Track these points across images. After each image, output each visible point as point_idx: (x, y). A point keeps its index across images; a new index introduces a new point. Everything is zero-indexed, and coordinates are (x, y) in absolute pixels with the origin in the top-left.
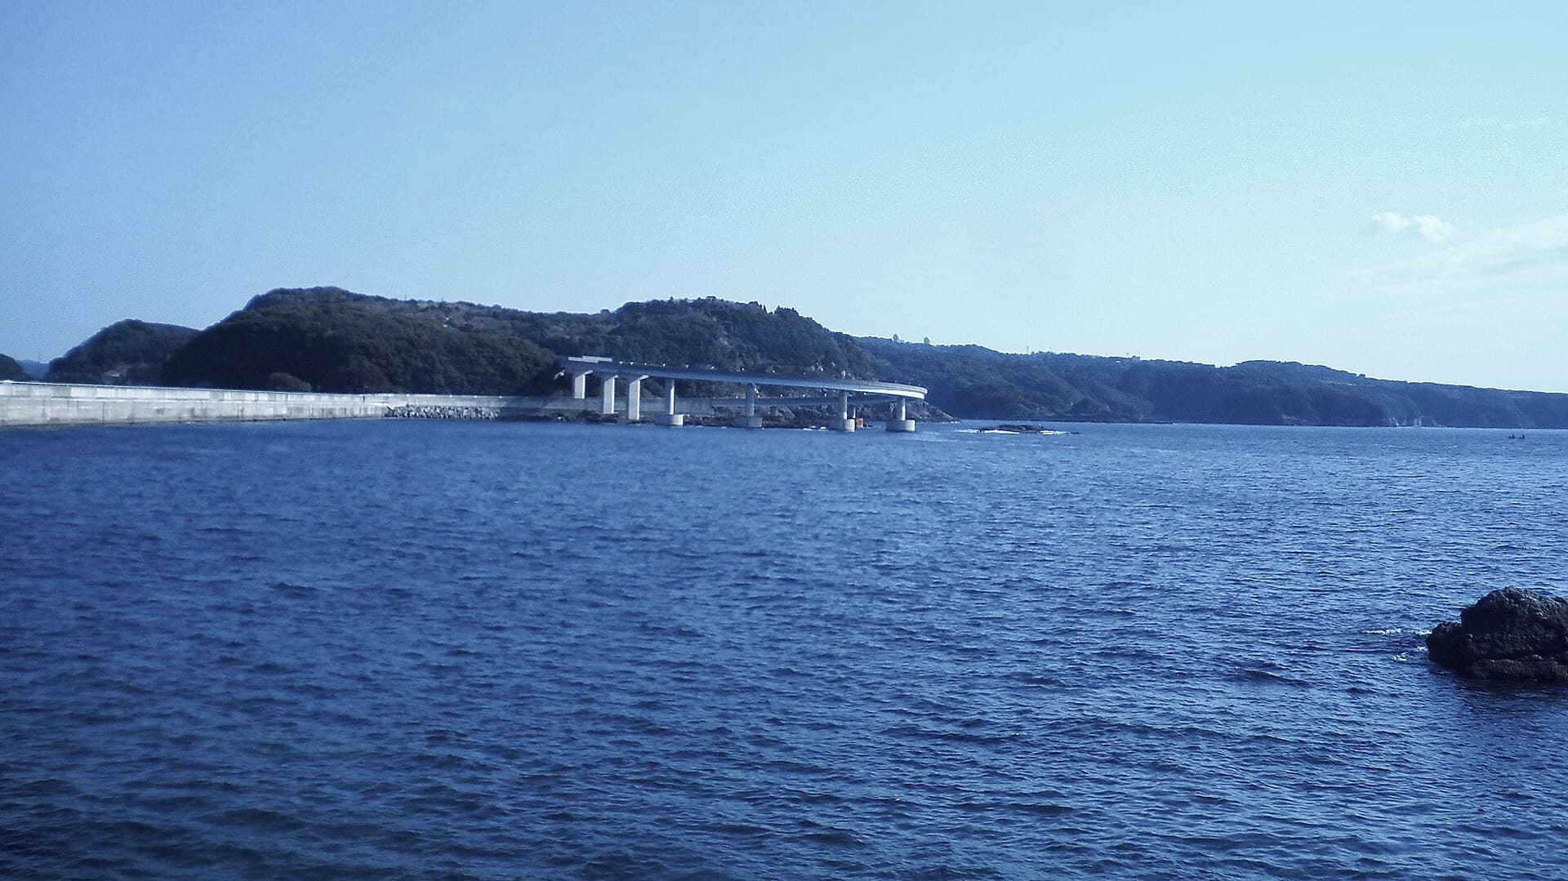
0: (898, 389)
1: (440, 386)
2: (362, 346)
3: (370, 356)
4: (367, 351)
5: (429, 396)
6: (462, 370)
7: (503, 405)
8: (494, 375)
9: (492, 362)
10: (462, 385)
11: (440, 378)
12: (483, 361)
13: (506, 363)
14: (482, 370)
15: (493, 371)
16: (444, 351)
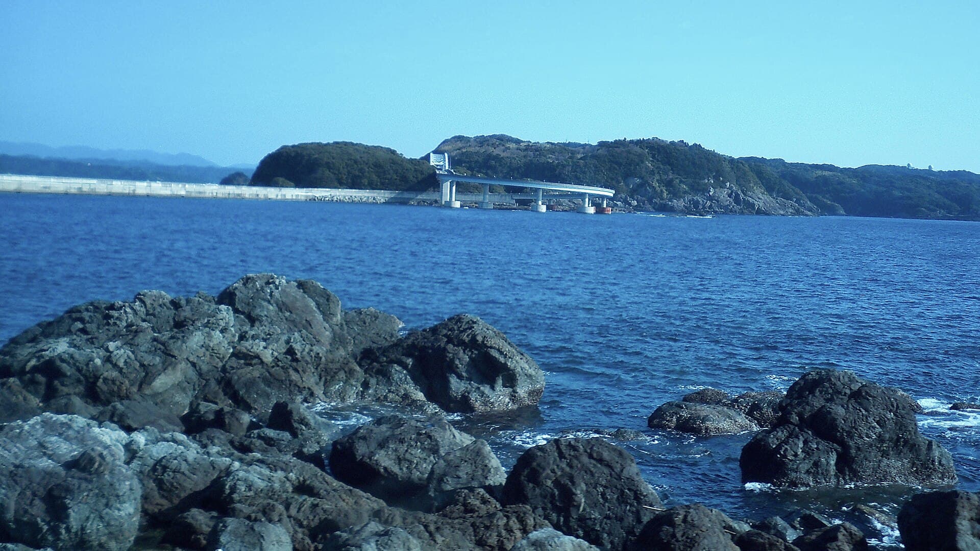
0: (575, 188)
1: (364, 185)
2: (327, 163)
3: (329, 168)
4: (329, 166)
5: (354, 190)
6: (379, 176)
7: (393, 196)
8: (396, 179)
9: (396, 172)
10: (377, 185)
11: (365, 181)
12: (391, 171)
13: (404, 173)
14: (389, 176)
15: (395, 177)
16: (372, 167)
